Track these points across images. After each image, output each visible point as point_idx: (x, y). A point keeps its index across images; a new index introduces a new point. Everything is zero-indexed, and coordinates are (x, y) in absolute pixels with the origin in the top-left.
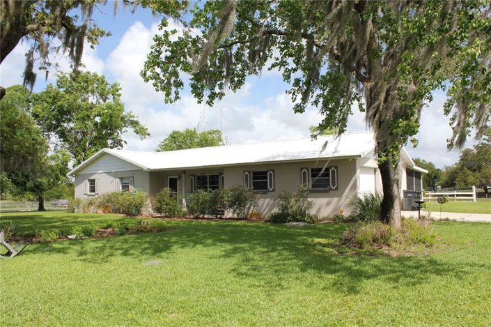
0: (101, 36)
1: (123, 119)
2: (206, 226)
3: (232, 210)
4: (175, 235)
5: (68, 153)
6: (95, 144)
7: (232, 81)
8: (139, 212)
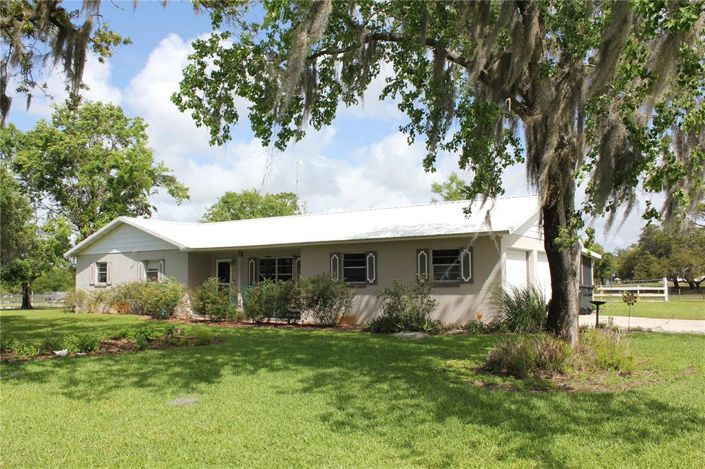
0: (115, 44)
1: (151, 173)
2: (273, 337)
3: (311, 312)
4: (223, 351)
5: (68, 223)
6: (109, 210)
7: (316, 113)
8: (171, 313)
